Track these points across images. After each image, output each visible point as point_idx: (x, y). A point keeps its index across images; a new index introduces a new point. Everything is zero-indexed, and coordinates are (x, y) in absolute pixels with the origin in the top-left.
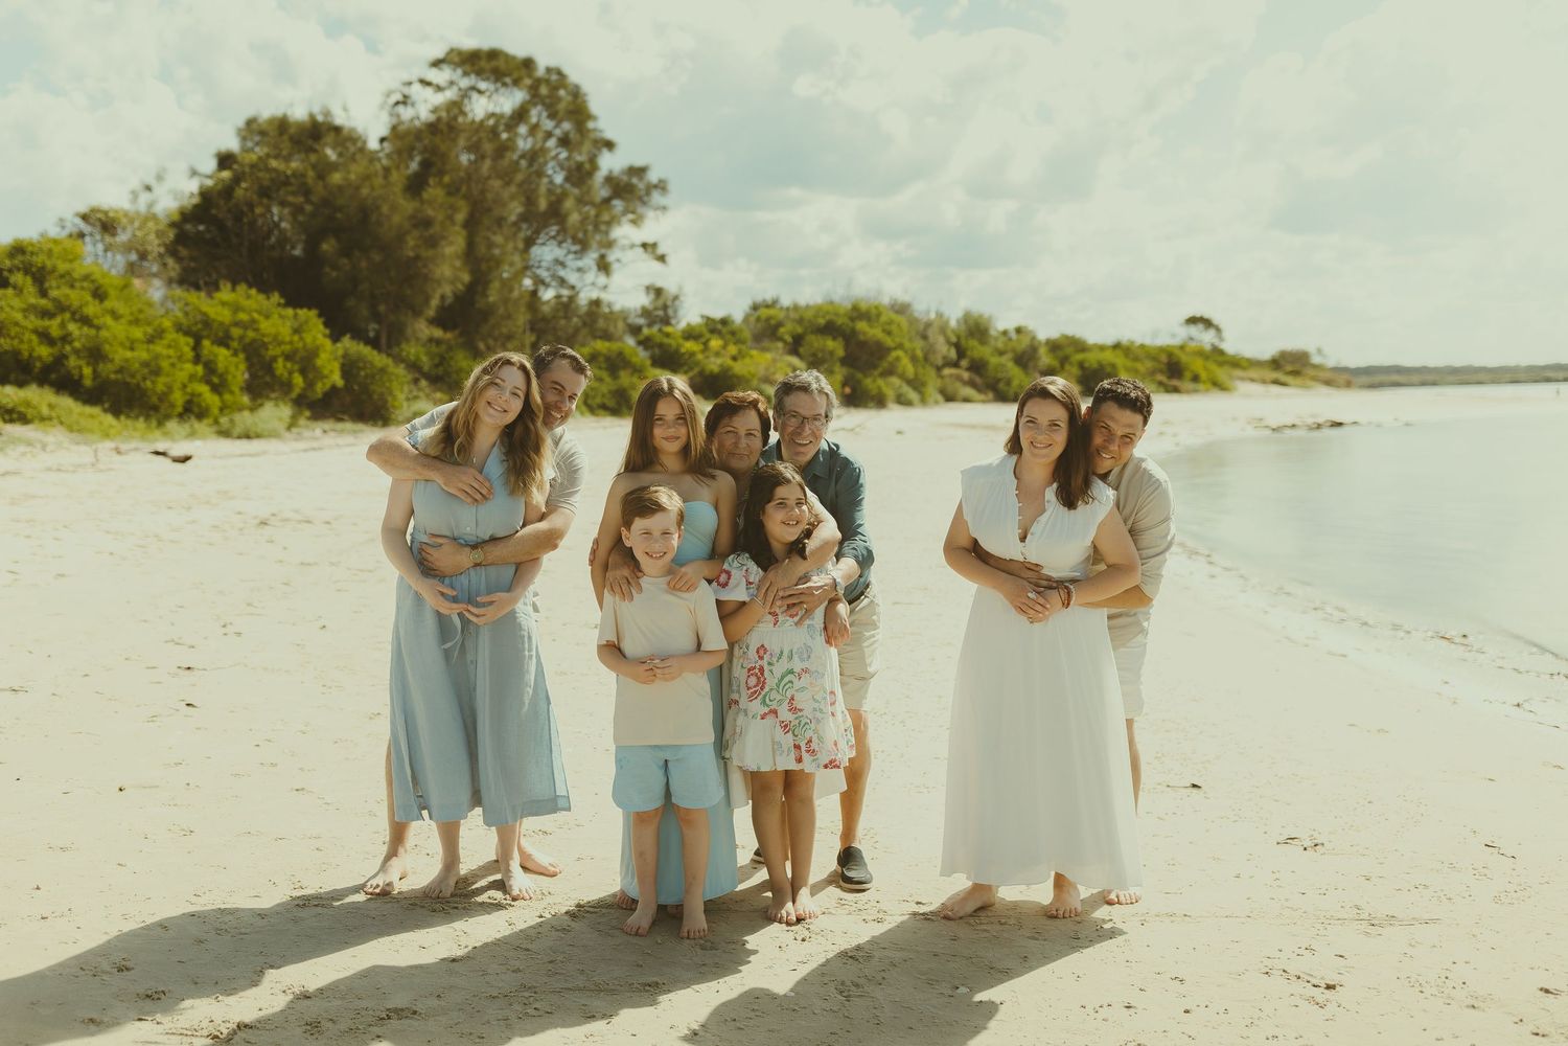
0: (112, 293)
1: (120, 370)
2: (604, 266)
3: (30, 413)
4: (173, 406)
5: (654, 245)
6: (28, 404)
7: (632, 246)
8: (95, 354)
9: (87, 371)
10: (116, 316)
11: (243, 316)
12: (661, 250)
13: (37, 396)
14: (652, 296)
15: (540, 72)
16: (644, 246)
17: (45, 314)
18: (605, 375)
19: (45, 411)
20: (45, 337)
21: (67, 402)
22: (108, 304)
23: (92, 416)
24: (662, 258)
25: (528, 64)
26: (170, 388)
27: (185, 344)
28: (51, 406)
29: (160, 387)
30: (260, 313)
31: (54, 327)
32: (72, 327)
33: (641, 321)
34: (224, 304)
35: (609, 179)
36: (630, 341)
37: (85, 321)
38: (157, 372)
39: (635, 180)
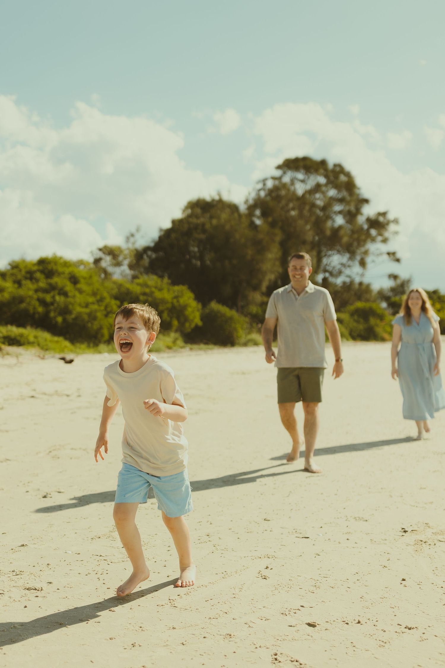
0: (82, 281)
1: (76, 318)
2: (363, 263)
3: (22, 341)
4: (103, 336)
5: (394, 254)
6: (21, 335)
7: (381, 254)
8: (65, 311)
9: (60, 319)
10: (81, 291)
11: (147, 290)
12: (398, 255)
13: (29, 332)
14: (392, 279)
15: (330, 165)
16: (389, 254)
17: (46, 291)
18: (362, 320)
19: (31, 339)
20: (42, 302)
21: (45, 335)
22: (78, 286)
23: (57, 342)
24: (398, 260)
25: (323, 163)
26: (101, 328)
27: (114, 304)
28: (36, 337)
29: (95, 327)
30: (156, 288)
31: (48, 298)
32: (57, 298)
33: (390, 294)
34: (138, 284)
35: (368, 220)
36: (384, 305)
37: (65, 294)
38: (95, 318)
39: (381, 219)
